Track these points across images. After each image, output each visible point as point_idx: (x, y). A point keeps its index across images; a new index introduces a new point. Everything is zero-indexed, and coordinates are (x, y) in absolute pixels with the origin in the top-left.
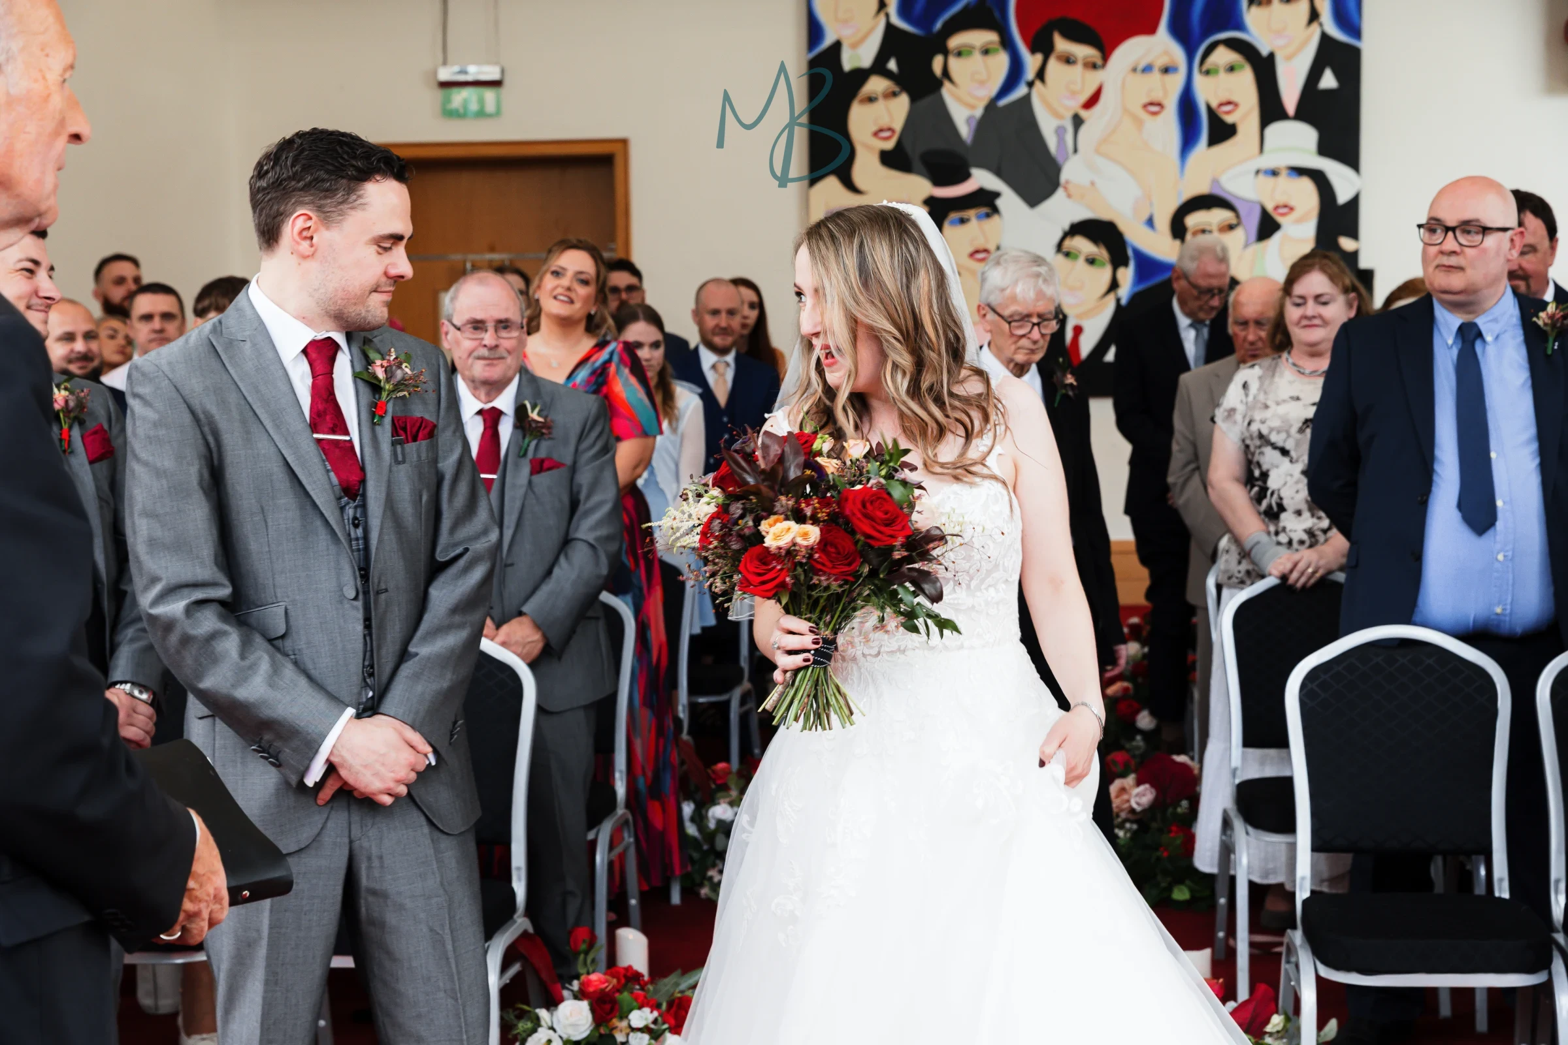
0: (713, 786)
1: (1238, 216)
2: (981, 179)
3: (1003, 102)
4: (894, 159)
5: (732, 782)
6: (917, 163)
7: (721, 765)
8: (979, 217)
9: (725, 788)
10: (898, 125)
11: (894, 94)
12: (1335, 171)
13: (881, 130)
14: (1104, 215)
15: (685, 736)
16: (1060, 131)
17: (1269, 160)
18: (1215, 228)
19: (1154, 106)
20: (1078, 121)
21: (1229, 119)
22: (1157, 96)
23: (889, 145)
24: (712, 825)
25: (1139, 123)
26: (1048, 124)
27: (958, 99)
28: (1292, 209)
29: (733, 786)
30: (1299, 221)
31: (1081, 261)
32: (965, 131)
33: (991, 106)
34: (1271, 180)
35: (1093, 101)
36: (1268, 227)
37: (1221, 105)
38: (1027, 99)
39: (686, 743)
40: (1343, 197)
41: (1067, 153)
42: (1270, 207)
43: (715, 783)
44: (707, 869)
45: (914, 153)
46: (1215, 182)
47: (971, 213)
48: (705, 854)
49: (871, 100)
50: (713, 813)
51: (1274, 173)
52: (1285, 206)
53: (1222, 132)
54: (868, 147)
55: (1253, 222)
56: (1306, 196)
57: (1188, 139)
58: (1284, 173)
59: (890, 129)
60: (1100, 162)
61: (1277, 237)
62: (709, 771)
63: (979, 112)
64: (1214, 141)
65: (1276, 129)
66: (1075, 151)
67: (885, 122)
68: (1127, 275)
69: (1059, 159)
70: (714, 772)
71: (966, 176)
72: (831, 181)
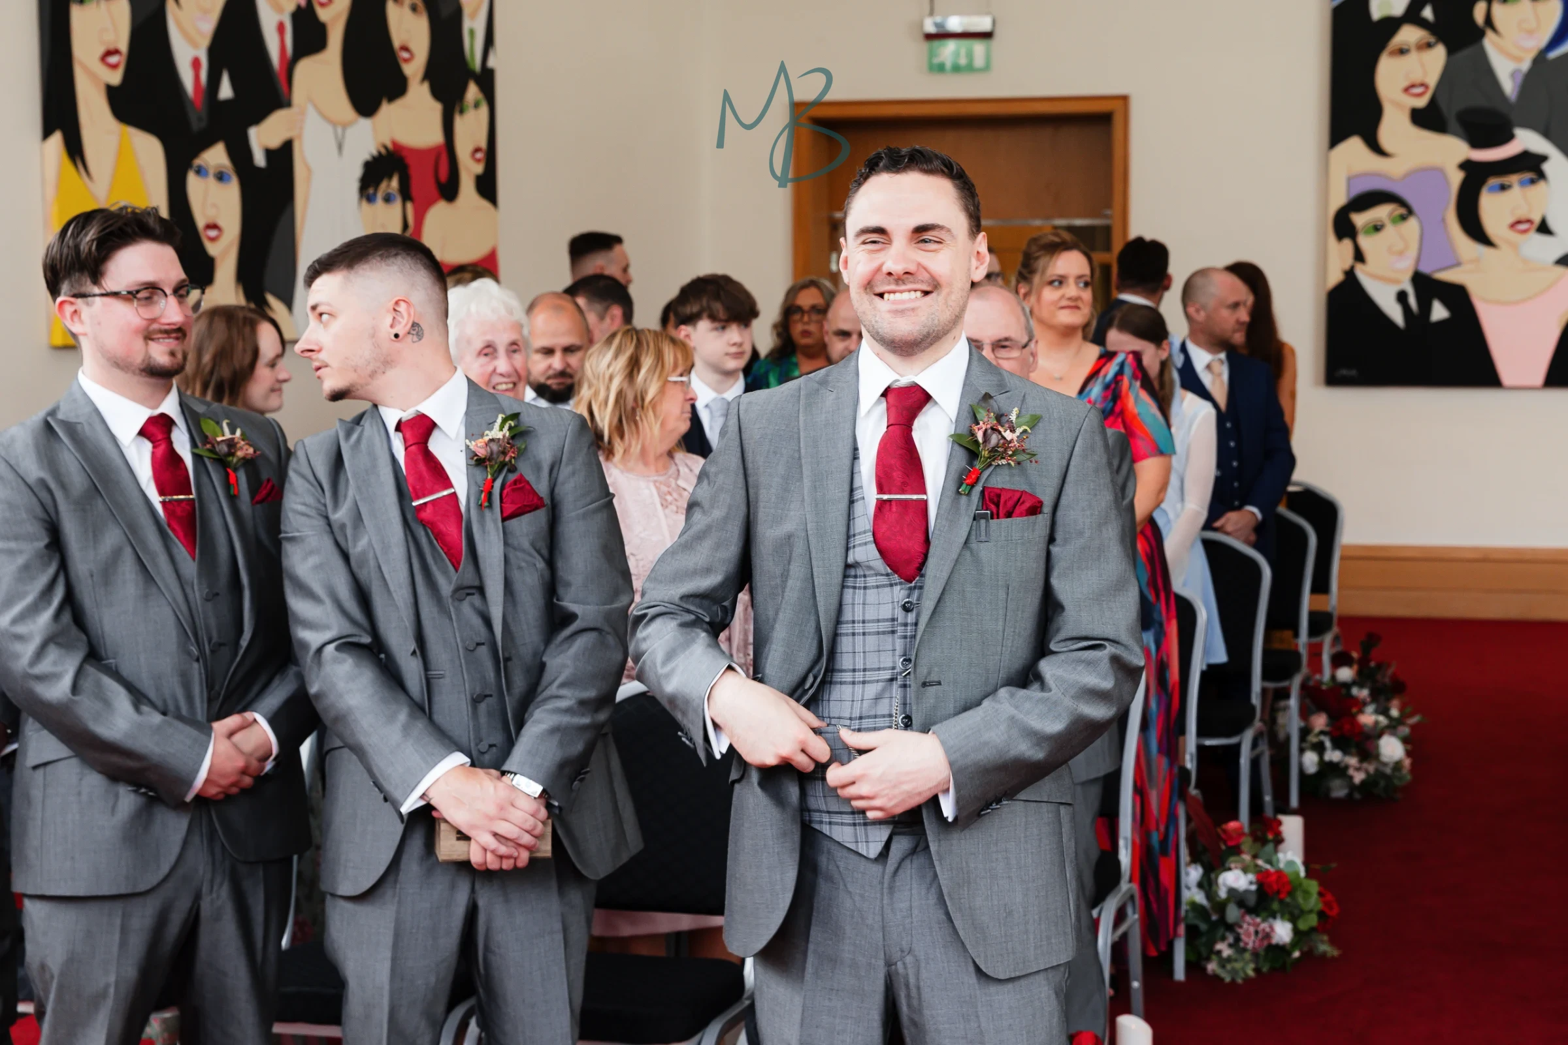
0: (1223, 847)
2: (1527, 140)
3: (1551, 55)
4: (1425, 118)
5: (1247, 843)
7: (1232, 825)
8: (1522, 183)
9: (1236, 851)
10: (1433, 81)
11: (1430, 45)
13: (1413, 86)
15: (1193, 791)
23: (1421, 103)
24: (1223, 894)
27: (1502, 50)
29: (1245, 847)
32: (1510, 86)
33: (1539, 59)
39: (1193, 798)
43: (1225, 843)
44: (1214, 942)
45: (1449, 112)
47: (1514, 179)
48: (1214, 926)
49: (1402, 51)
50: (1224, 880)
54: (1398, 105)
59: (1423, 85)
62: (1219, 830)
63: (1525, 67)
67: (1417, 76)
70: (1225, 831)
71: (1511, 137)
72: (1354, 146)
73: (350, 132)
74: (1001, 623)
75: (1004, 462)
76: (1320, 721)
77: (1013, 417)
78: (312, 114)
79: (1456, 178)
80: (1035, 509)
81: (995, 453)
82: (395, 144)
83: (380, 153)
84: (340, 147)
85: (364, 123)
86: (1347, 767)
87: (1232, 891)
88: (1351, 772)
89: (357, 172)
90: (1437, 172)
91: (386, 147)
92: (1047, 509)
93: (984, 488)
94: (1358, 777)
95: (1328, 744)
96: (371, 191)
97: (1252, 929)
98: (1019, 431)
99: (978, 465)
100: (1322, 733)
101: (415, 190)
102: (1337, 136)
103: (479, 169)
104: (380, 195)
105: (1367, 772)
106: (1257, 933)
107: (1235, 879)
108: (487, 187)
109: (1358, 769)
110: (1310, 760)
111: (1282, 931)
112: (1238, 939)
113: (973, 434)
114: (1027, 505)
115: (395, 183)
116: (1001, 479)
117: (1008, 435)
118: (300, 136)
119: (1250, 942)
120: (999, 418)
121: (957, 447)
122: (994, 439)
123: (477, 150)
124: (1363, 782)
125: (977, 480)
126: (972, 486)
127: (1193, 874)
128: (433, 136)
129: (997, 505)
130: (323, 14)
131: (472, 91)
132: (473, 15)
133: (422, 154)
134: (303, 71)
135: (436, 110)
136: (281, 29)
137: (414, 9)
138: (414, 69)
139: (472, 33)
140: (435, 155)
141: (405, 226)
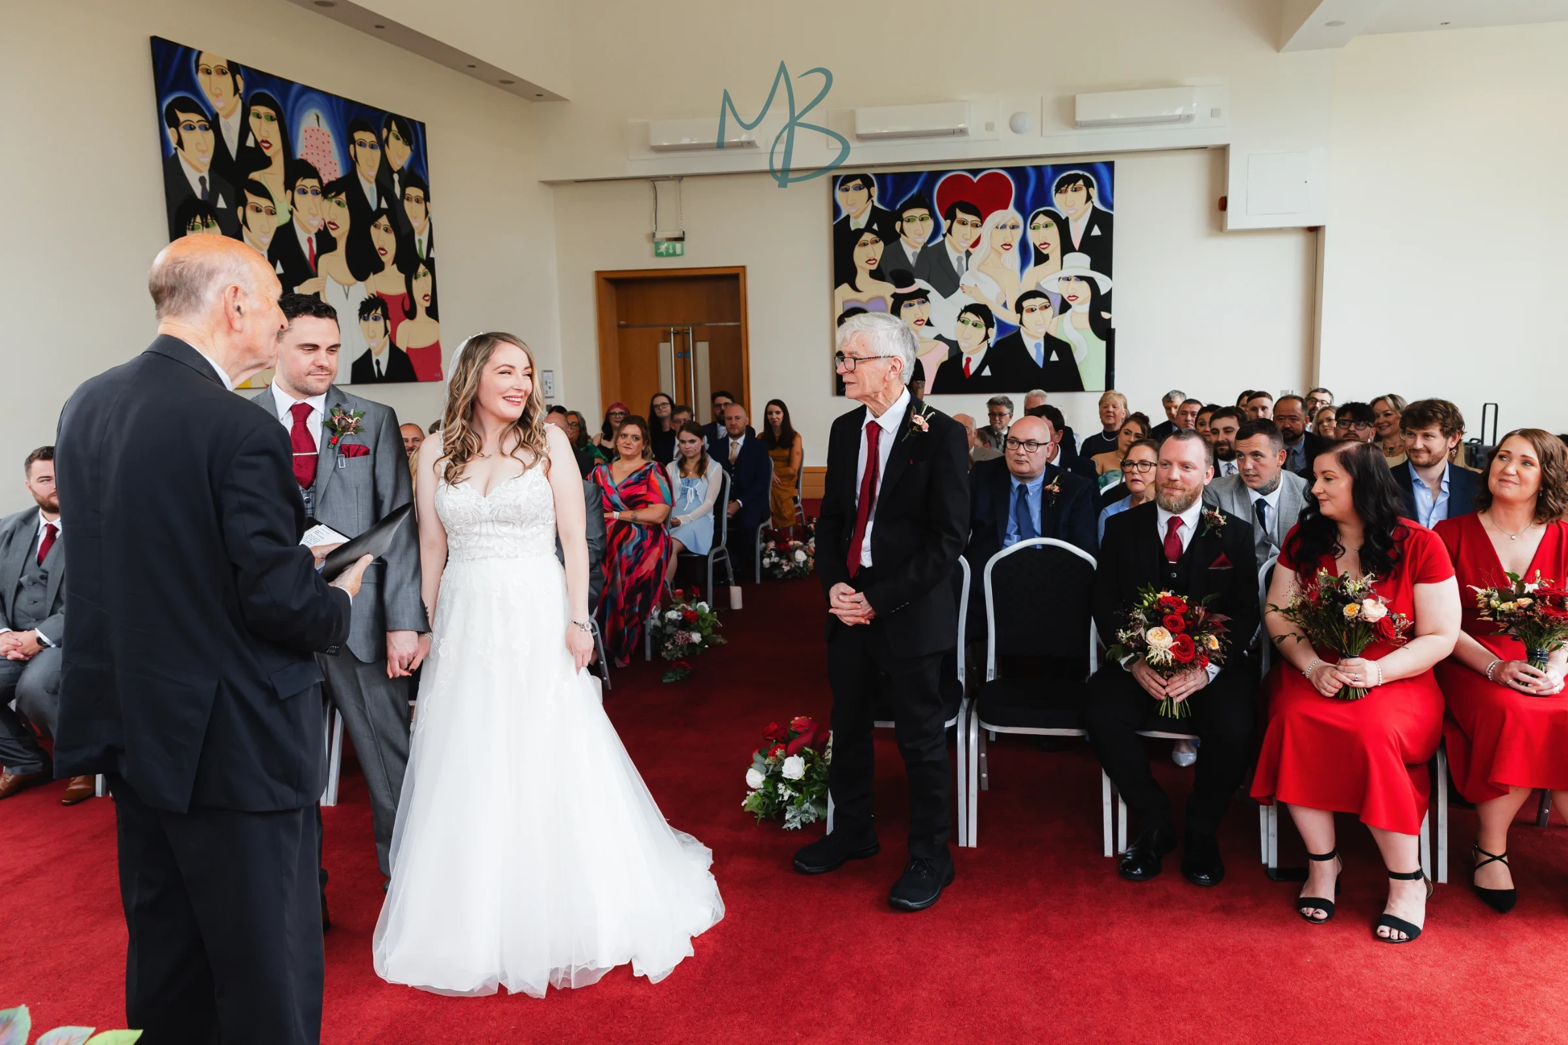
1: (1049, 302)
2: (920, 284)
3: (930, 245)
4: (876, 275)
6: (888, 277)
8: (919, 303)
10: (878, 258)
11: (877, 242)
12: (1099, 278)
13: (870, 260)
14: (982, 303)
16: (959, 259)
17: (1065, 273)
18: (1038, 308)
19: (1007, 246)
20: (968, 254)
21: (1045, 252)
22: (1008, 241)
23: (874, 267)
25: (1000, 254)
26: (953, 256)
27: (908, 243)
28: (1077, 297)
30: (1082, 303)
31: (970, 325)
32: (912, 260)
33: (925, 247)
34: (1067, 282)
35: (975, 244)
36: (1065, 307)
37: (1041, 244)
38: (943, 242)
40: (1103, 291)
41: (963, 270)
42: (1066, 297)
44: (665, 643)
45: (886, 272)
46: (1038, 284)
47: (915, 301)
49: (865, 245)
50: (667, 615)
51: (1068, 279)
52: (1074, 296)
53: (1041, 258)
54: (864, 269)
55: (1057, 304)
56: (1084, 290)
57: (1024, 263)
58: (1073, 279)
59: (874, 259)
60: (981, 275)
61: (1069, 312)
63: (918, 250)
64: (1036, 264)
65: (1069, 257)
66: (967, 269)
67: (872, 256)
68: (993, 332)
69: (960, 275)
71: (913, 283)
72: (845, 287)
73: (351, 288)
74: (355, 504)
75: (349, 433)
76: (772, 545)
77: (352, 413)
78: (330, 281)
79: (890, 301)
80: (366, 453)
81: (346, 428)
82: (377, 292)
83: (370, 297)
84: (347, 296)
85: (360, 284)
86: (782, 564)
87: (670, 620)
88: (784, 567)
89: (358, 307)
90: (882, 298)
91: (373, 295)
92: (371, 452)
93: (341, 445)
94: (786, 568)
95: (773, 555)
96: (366, 315)
97: (680, 636)
98: (355, 419)
99: (337, 435)
100: (772, 549)
101: (390, 314)
102: (837, 283)
103: (428, 304)
104: (371, 317)
105: (791, 567)
106: (682, 638)
107: (672, 615)
108: (432, 312)
109: (786, 565)
110: (766, 561)
111: (696, 637)
112: (674, 641)
113: (331, 420)
114: (362, 451)
115: (379, 311)
116: (348, 439)
117: (350, 421)
118: (324, 291)
119: (680, 642)
120: (345, 413)
121: (325, 428)
122: (343, 423)
123: (425, 296)
124: (788, 571)
125: (337, 441)
126: (335, 445)
127: (655, 613)
128: (401, 289)
129: (348, 451)
130: (333, 234)
131: (422, 268)
132: (421, 233)
133: (394, 298)
134: (324, 260)
135: (401, 277)
136: (310, 240)
137: (386, 230)
138: (388, 259)
139: (420, 241)
140: (402, 297)
141: (386, 331)
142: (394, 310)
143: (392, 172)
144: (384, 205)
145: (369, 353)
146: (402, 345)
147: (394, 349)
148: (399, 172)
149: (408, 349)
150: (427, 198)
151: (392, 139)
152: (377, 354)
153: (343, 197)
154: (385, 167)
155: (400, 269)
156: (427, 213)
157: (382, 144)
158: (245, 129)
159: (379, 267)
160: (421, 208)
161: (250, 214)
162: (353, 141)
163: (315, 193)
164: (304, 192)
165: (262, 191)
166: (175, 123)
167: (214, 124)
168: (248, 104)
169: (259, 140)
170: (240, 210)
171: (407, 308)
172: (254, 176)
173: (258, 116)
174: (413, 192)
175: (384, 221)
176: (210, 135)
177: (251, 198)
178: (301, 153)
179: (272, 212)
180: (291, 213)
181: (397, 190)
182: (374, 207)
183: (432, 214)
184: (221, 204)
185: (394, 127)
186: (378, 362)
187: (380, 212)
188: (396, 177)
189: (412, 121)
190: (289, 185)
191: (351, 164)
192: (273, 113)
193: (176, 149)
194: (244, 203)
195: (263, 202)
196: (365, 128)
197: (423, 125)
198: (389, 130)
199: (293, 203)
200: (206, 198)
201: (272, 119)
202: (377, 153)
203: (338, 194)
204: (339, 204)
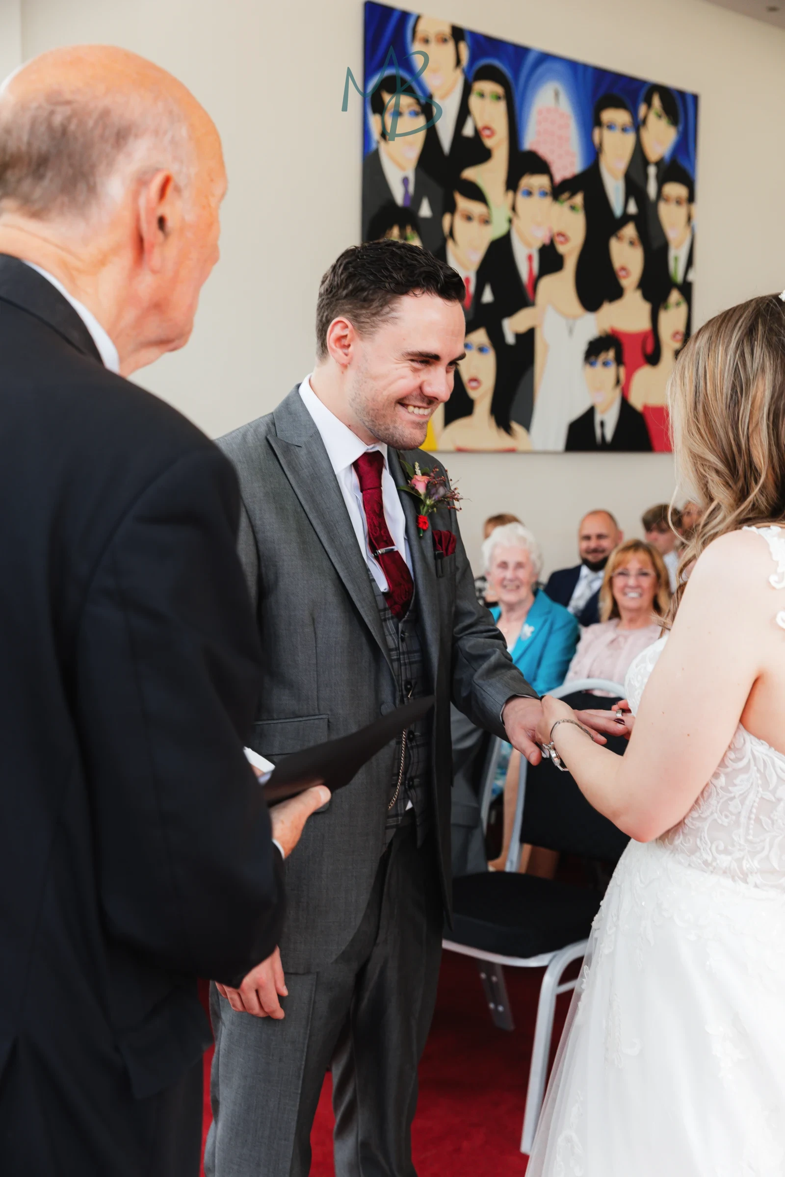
73: (579, 322)
78: (550, 312)
82: (613, 330)
83: (601, 335)
84: (571, 332)
85: (591, 316)
89: (585, 347)
91: (606, 332)
96: (593, 359)
101: (627, 358)
103: (677, 345)
104: (600, 362)
115: (611, 354)
118: (540, 326)
123: (676, 332)
128: (644, 325)
130: (561, 249)
131: (675, 296)
132: (678, 247)
133: (632, 336)
134: (547, 284)
135: (645, 308)
136: (530, 258)
137: (632, 243)
138: (630, 280)
139: (676, 259)
140: (643, 336)
141: (618, 382)
142: (631, 352)
143: (646, 163)
144: (632, 209)
145: (591, 413)
146: (637, 401)
147: (626, 408)
148: (658, 164)
149: (646, 407)
150: (691, 199)
151: (652, 119)
152: (603, 412)
153: (579, 199)
154: (639, 157)
155: (646, 296)
156: (689, 219)
157: (638, 125)
158: (464, 112)
159: (615, 293)
160: (682, 211)
161: (460, 225)
162: (598, 123)
163: (544, 194)
164: (529, 193)
165: (475, 193)
166: (378, 107)
167: (427, 108)
168: (470, 79)
169: (480, 125)
170: (447, 220)
171: (650, 348)
172: (470, 174)
173: (482, 95)
174: (675, 190)
175: (630, 231)
176: (421, 121)
177: (463, 203)
178: (530, 141)
179: (486, 221)
180: (510, 221)
181: (652, 189)
182: (618, 210)
183: (697, 221)
184: (425, 211)
185: (656, 101)
186: (602, 424)
187: (626, 218)
188: (652, 171)
189: (682, 94)
190: (512, 184)
191: (594, 154)
192: (498, 89)
193: (378, 143)
194: (451, 208)
195: (476, 208)
196: (618, 104)
197: (695, 98)
198: (649, 104)
199: (514, 208)
200: (408, 204)
201: (498, 98)
202: (630, 139)
203: (573, 194)
204: (573, 208)
